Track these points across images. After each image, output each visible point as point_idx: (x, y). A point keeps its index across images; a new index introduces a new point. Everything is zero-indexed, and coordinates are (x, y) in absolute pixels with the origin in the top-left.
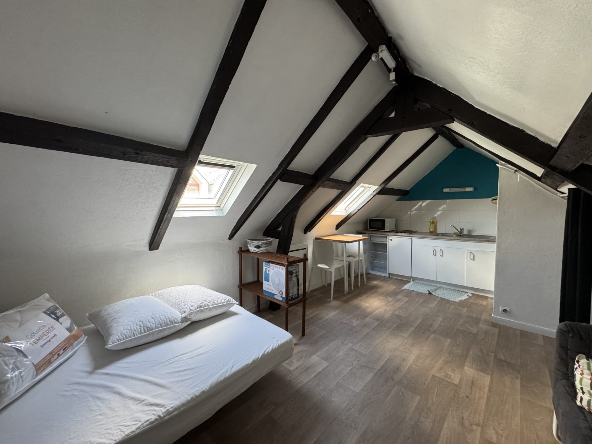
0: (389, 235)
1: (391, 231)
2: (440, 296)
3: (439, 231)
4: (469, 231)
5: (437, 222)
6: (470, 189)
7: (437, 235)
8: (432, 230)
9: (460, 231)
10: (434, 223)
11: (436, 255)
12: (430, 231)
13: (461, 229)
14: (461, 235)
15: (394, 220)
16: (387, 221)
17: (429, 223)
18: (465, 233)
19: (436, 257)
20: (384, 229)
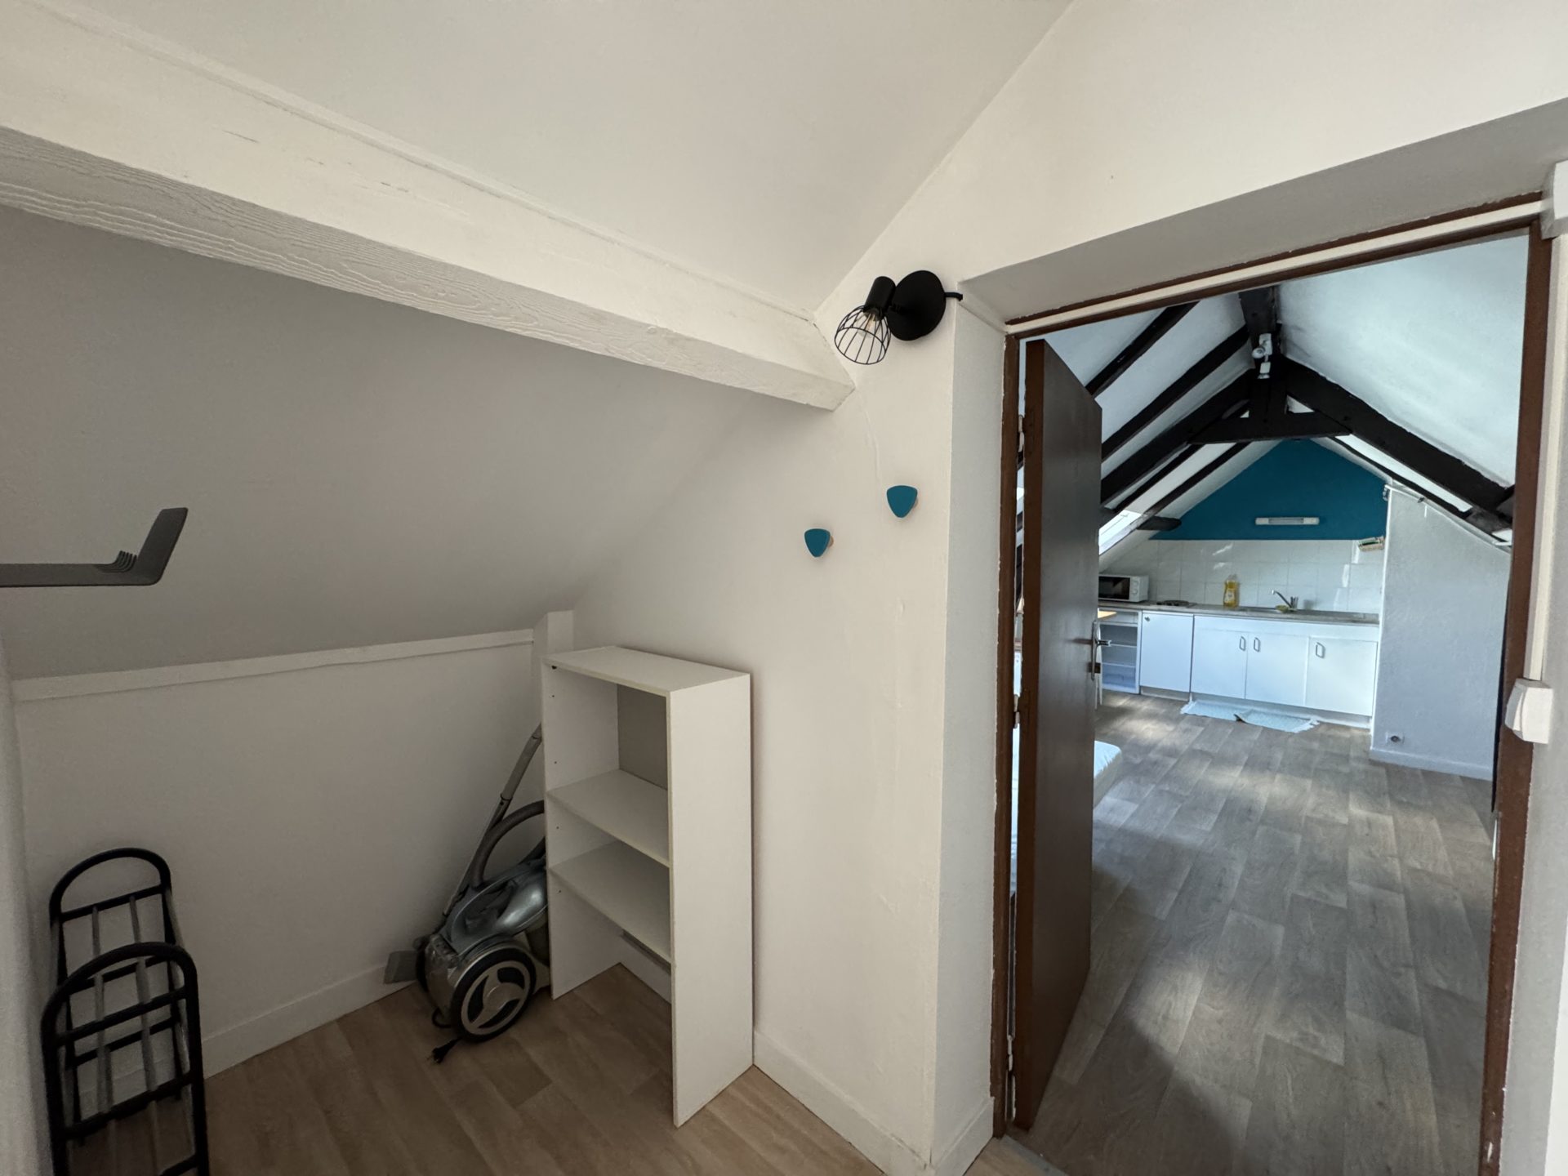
0: (1142, 610)
1: (1141, 602)
2: (1259, 724)
3: (1243, 603)
4: (1308, 603)
5: (1239, 584)
6: (1314, 521)
7: (1244, 609)
8: (1228, 600)
9: (1289, 601)
10: (1232, 586)
11: (1244, 650)
12: (1225, 603)
13: (1292, 598)
14: (1291, 610)
15: (1146, 579)
16: (1136, 582)
17: (1224, 586)
18: (1300, 606)
19: (1245, 653)
20: (1128, 598)
